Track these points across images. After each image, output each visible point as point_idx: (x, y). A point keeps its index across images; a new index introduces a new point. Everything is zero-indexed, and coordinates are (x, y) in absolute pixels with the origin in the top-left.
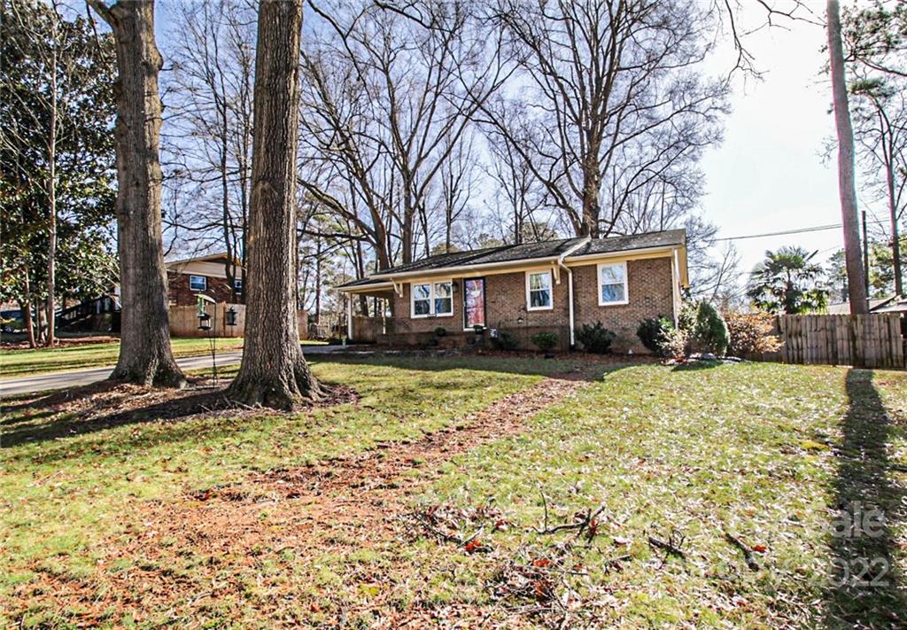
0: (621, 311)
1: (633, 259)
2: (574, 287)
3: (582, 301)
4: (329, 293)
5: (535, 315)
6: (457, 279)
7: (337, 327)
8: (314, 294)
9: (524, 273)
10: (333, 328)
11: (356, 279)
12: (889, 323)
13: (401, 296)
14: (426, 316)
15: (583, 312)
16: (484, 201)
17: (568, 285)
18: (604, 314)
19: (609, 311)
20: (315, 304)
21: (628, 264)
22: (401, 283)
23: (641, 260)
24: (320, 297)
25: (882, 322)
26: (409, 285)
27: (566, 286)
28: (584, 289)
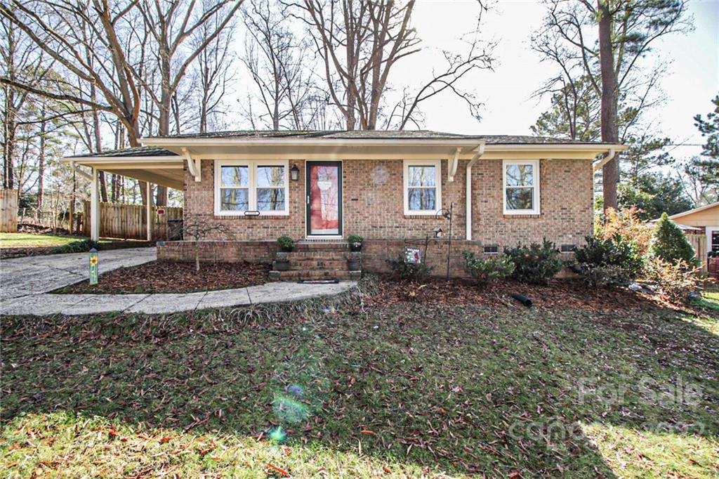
0: (532, 223)
1: (550, 157)
2: (473, 189)
3: (482, 207)
4: (55, 174)
5: (417, 221)
6: (297, 161)
7: (67, 214)
8: (36, 174)
9: (402, 161)
10: (61, 215)
11: (113, 149)
12: (699, 242)
13: (198, 179)
14: (241, 213)
15: (483, 222)
16: (238, 100)
17: (465, 184)
18: (510, 226)
19: (516, 221)
20: (38, 183)
21: (541, 164)
22: (198, 158)
23: (558, 160)
24: (44, 178)
25: (694, 241)
26: (212, 163)
27: (461, 186)
28: (485, 192)
